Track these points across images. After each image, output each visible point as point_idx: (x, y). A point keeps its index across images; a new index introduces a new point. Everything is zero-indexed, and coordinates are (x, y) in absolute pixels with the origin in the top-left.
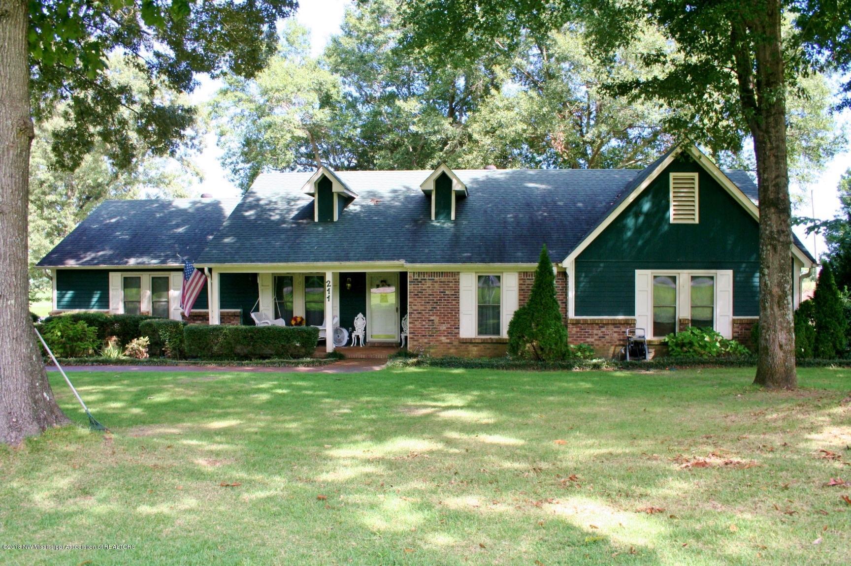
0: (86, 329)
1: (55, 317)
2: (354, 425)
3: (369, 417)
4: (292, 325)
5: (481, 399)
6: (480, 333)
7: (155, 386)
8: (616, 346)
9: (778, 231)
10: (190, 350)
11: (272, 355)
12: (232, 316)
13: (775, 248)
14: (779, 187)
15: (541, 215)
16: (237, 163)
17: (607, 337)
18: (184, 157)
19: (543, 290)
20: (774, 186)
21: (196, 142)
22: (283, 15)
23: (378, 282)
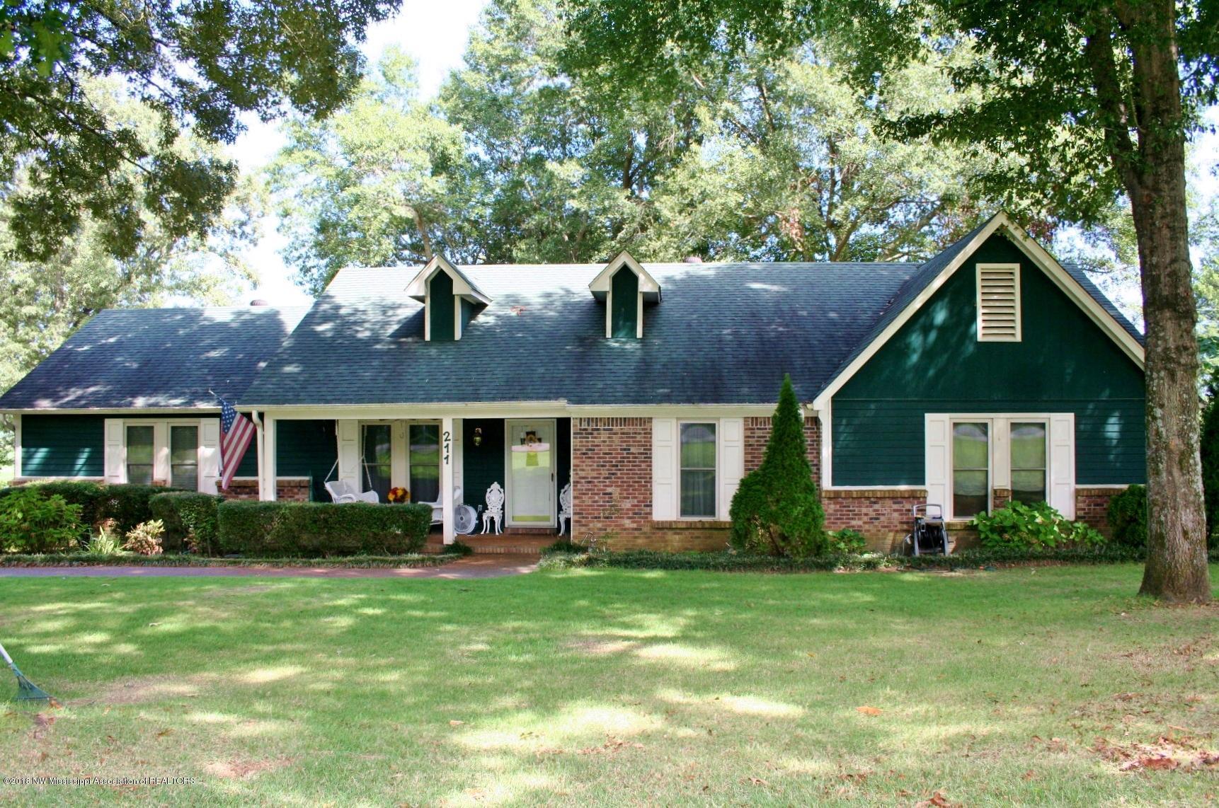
0: (64, 508)
1: (15, 489)
2: (497, 676)
3: (522, 659)
4: (389, 502)
5: (702, 624)
6: (684, 512)
7: (164, 603)
8: (897, 531)
9: (1177, 348)
10: (229, 542)
11: (358, 548)
12: (296, 487)
13: (1172, 375)
14: (1178, 277)
15: (773, 330)
16: (308, 257)
17: (882, 518)
18: (229, 252)
19: (786, 444)
20: (1169, 275)
21: (247, 229)
22: (377, 16)
23: (523, 435)
